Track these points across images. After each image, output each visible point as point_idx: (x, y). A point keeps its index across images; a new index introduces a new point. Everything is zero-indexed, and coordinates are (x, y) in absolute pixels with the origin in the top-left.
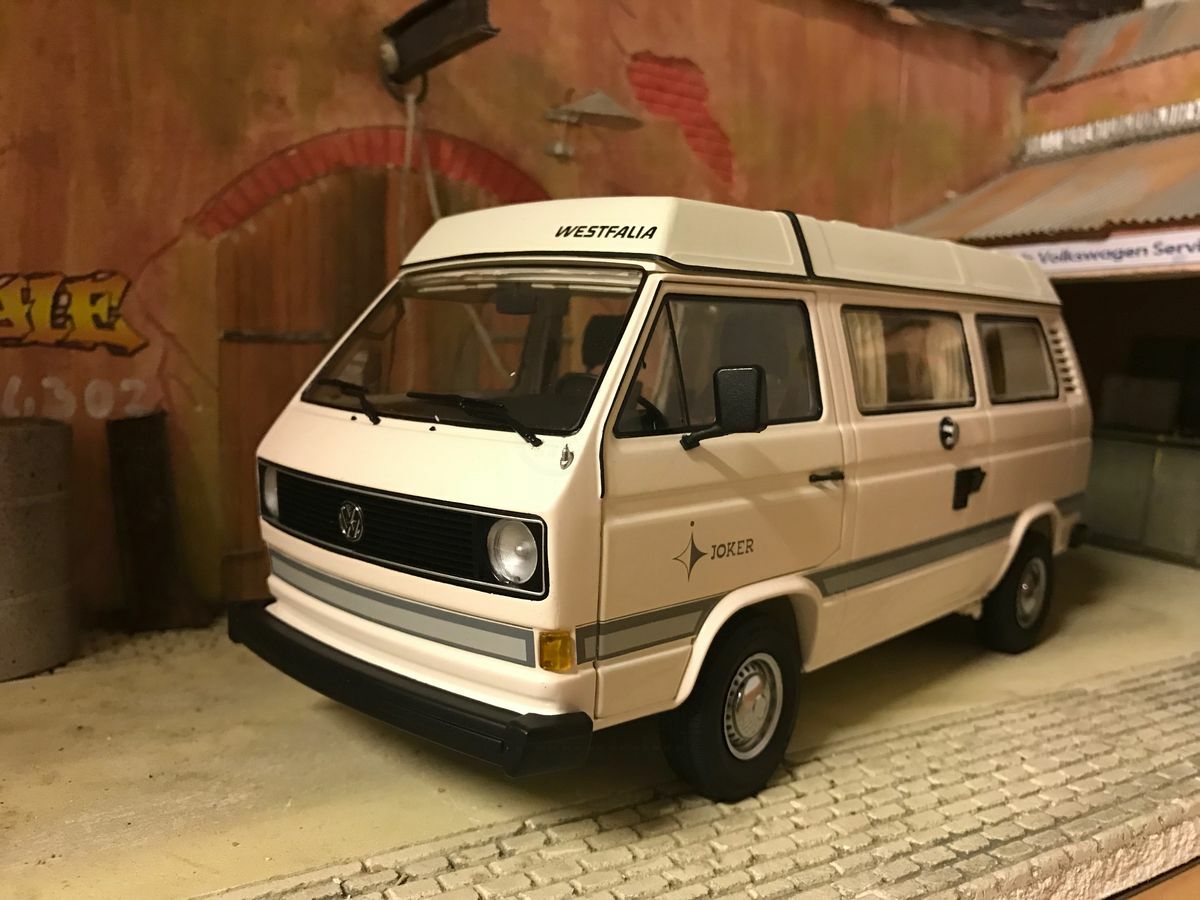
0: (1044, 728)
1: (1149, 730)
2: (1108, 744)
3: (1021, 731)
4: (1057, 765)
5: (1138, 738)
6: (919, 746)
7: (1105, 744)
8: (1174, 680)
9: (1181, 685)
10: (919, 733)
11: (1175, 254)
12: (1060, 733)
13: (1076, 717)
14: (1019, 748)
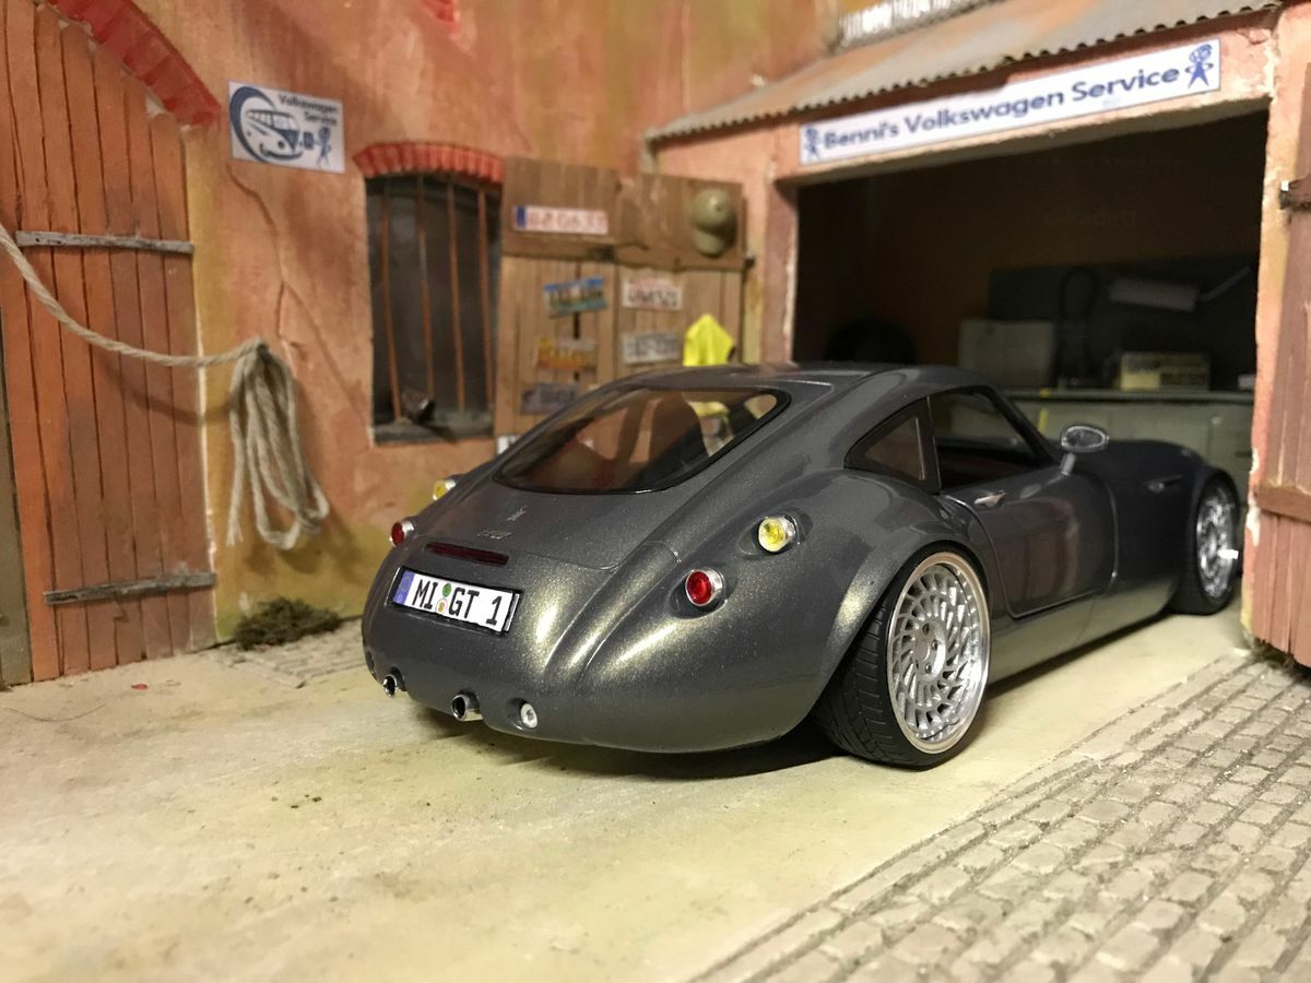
0: (1078, 853)
1: (1236, 826)
2: (1203, 871)
3: (1047, 869)
4: (1155, 941)
5: (1235, 848)
6: (888, 941)
7: (1196, 870)
8: (1197, 723)
9: (1213, 731)
10: (873, 908)
11: (1106, 95)
12: (1111, 860)
13: (1112, 819)
14: (1065, 912)
